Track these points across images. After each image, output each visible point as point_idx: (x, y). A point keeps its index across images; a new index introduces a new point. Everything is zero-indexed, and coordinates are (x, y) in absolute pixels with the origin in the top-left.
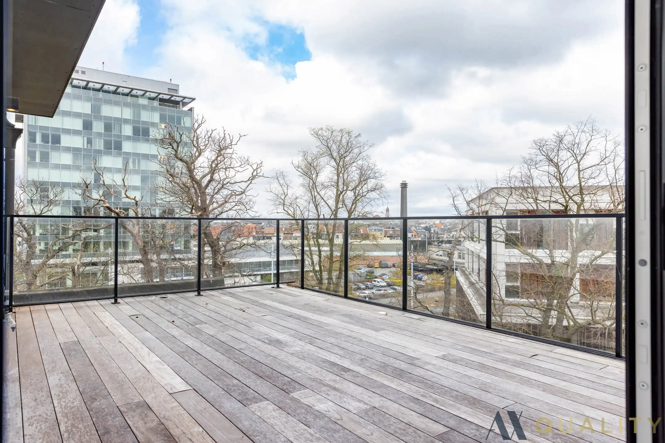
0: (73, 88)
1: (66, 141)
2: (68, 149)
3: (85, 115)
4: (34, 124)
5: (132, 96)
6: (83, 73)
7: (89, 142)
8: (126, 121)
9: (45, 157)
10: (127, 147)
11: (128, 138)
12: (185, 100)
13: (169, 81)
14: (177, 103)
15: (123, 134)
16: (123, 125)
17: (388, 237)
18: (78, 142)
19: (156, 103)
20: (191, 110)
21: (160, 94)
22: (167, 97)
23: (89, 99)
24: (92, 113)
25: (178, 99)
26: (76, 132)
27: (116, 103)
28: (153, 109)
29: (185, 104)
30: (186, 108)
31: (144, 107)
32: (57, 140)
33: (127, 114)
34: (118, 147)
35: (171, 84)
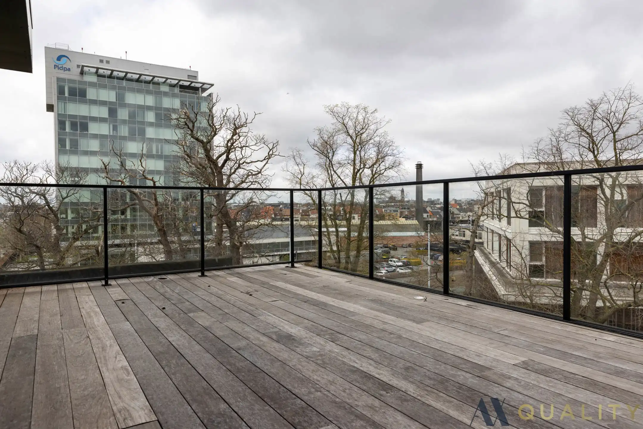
0: (99, 78)
1: (94, 128)
2: (95, 136)
3: (111, 103)
4: (63, 113)
5: (154, 83)
6: (108, 62)
7: (115, 128)
8: (149, 108)
9: (75, 144)
10: (150, 133)
11: (151, 124)
12: (205, 86)
13: (189, 69)
14: (196, 89)
15: (146, 120)
16: (146, 112)
17: (403, 217)
18: (104, 129)
19: (177, 90)
20: (210, 95)
21: (180, 80)
22: (187, 84)
23: (113, 88)
24: (116, 101)
25: (199, 85)
26: (102, 120)
27: (139, 91)
28: (174, 96)
29: (204, 90)
30: (205, 94)
31: (166, 94)
32: (85, 127)
33: (150, 101)
34: (142, 132)
35: (190, 70)
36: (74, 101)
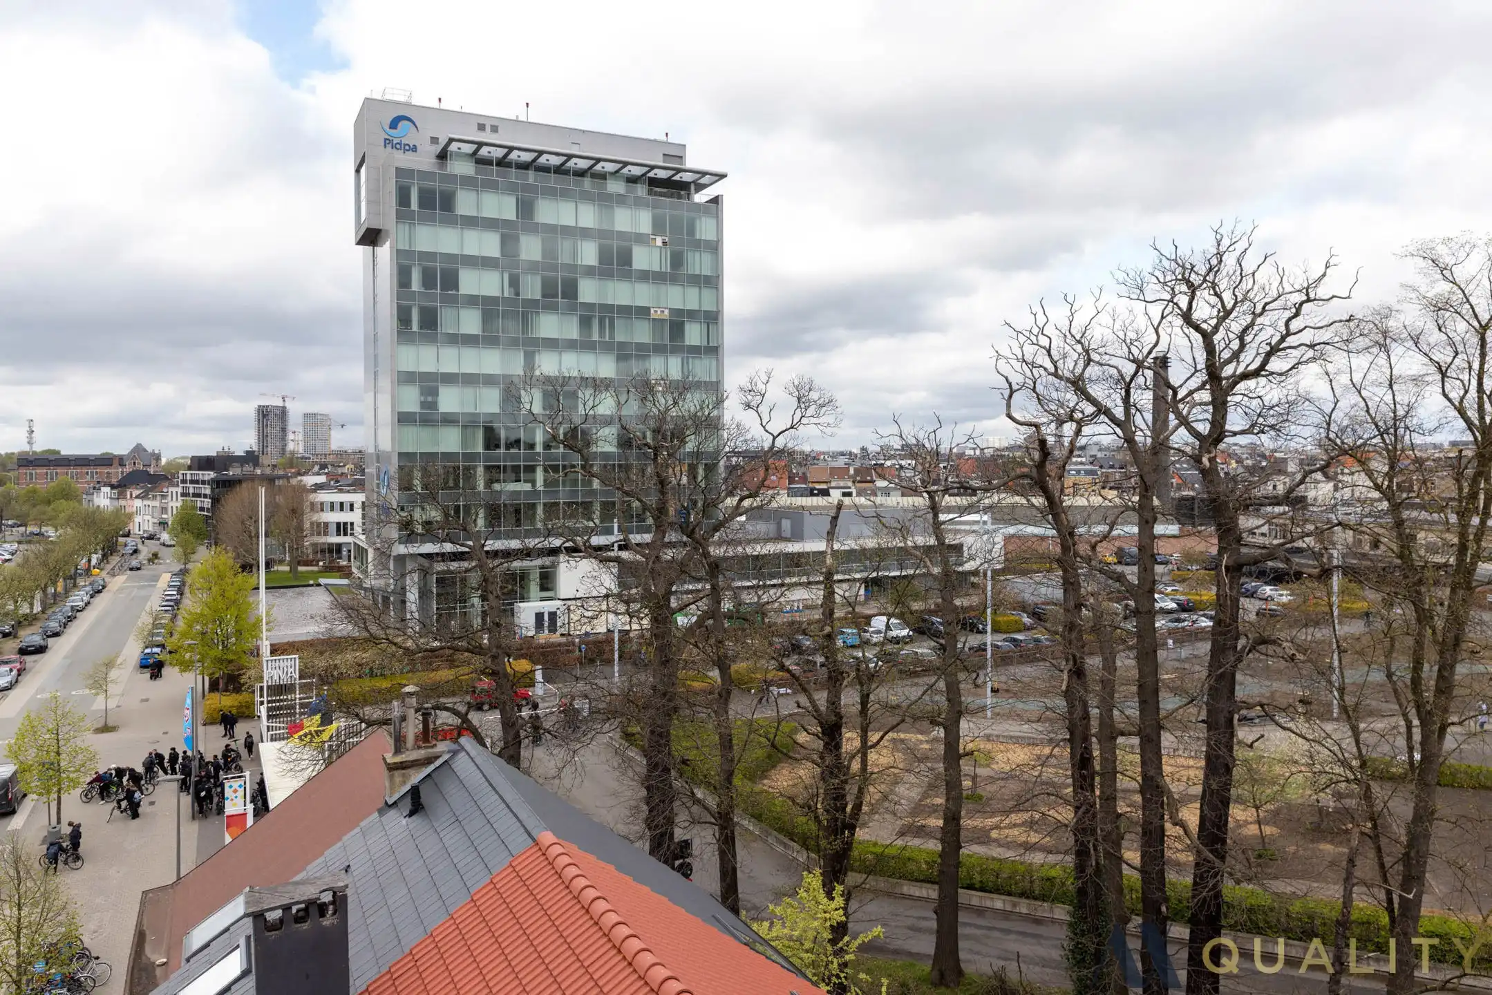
0: (481, 166)
1: (471, 282)
2: (473, 301)
3: (506, 222)
4: (407, 248)
5: (594, 176)
6: (495, 129)
7: (514, 283)
8: (585, 233)
9: (430, 321)
10: (588, 291)
11: (590, 271)
12: (704, 180)
13: (664, 138)
14: (684, 186)
15: (579, 263)
16: (579, 243)
18: (488, 284)
19: (641, 190)
20: (716, 200)
22: (662, 174)
23: (511, 189)
24: (517, 217)
25: (687, 177)
26: (486, 263)
27: (565, 195)
28: (638, 203)
29: (700, 187)
30: (700, 197)
31: (621, 200)
32: (451, 281)
33: (587, 216)
34: (571, 290)
35: (667, 143)
36: (431, 220)
